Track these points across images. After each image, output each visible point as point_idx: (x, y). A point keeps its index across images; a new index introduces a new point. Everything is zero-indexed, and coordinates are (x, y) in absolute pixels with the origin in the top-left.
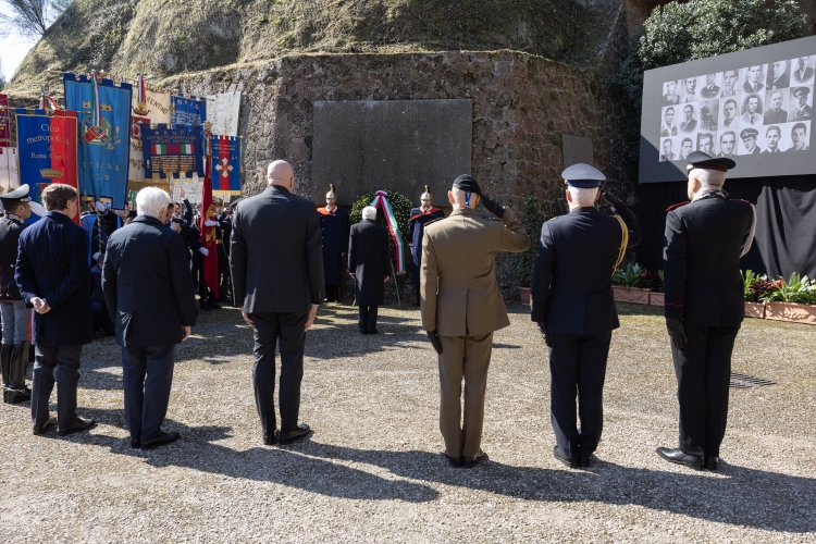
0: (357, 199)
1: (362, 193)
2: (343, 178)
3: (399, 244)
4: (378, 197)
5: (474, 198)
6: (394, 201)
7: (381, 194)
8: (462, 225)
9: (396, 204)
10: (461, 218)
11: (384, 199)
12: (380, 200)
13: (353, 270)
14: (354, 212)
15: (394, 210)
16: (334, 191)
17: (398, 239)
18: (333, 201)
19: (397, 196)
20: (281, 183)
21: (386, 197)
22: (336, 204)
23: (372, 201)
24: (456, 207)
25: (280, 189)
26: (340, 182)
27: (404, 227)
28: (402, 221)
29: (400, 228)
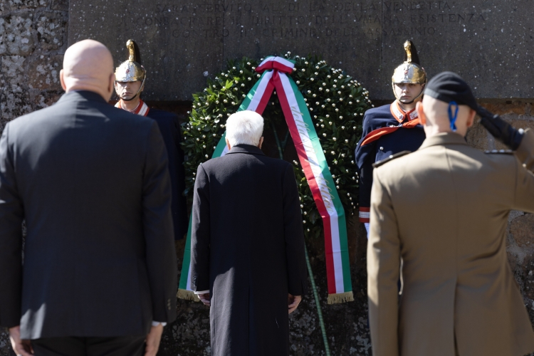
0: (205, 82)
1: (220, 65)
2: (164, 21)
3: (332, 212)
4: (267, 76)
5: (464, 115)
6: (314, 86)
7: (273, 67)
8: (443, 164)
9: (322, 96)
10: (442, 150)
11: (284, 79)
12: (274, 85)
13: (204, 282)
14: (196, 121)
15: (315, 113)
16: (137, 60)
17: (327, 199)
18: (136, 90)
19: (323, 72)
20: (92, 86)
21: (292, 76)
22: (143, 97)
23: (249, 87)
24: (432, 132)
25: (89, 97)
26: (153, 32)
27: (346, 162)
28: (340, 146)
29: (334, 167)
